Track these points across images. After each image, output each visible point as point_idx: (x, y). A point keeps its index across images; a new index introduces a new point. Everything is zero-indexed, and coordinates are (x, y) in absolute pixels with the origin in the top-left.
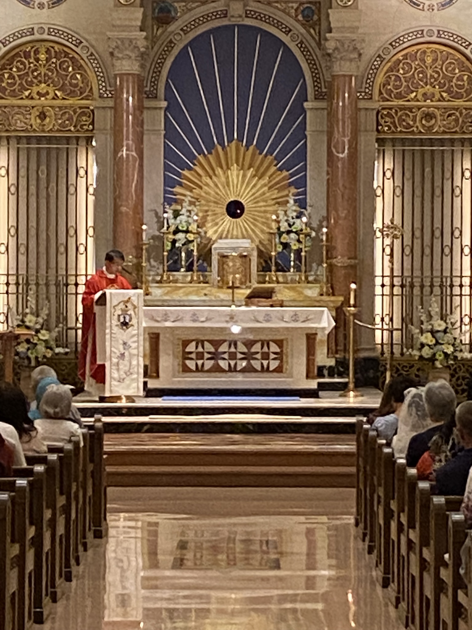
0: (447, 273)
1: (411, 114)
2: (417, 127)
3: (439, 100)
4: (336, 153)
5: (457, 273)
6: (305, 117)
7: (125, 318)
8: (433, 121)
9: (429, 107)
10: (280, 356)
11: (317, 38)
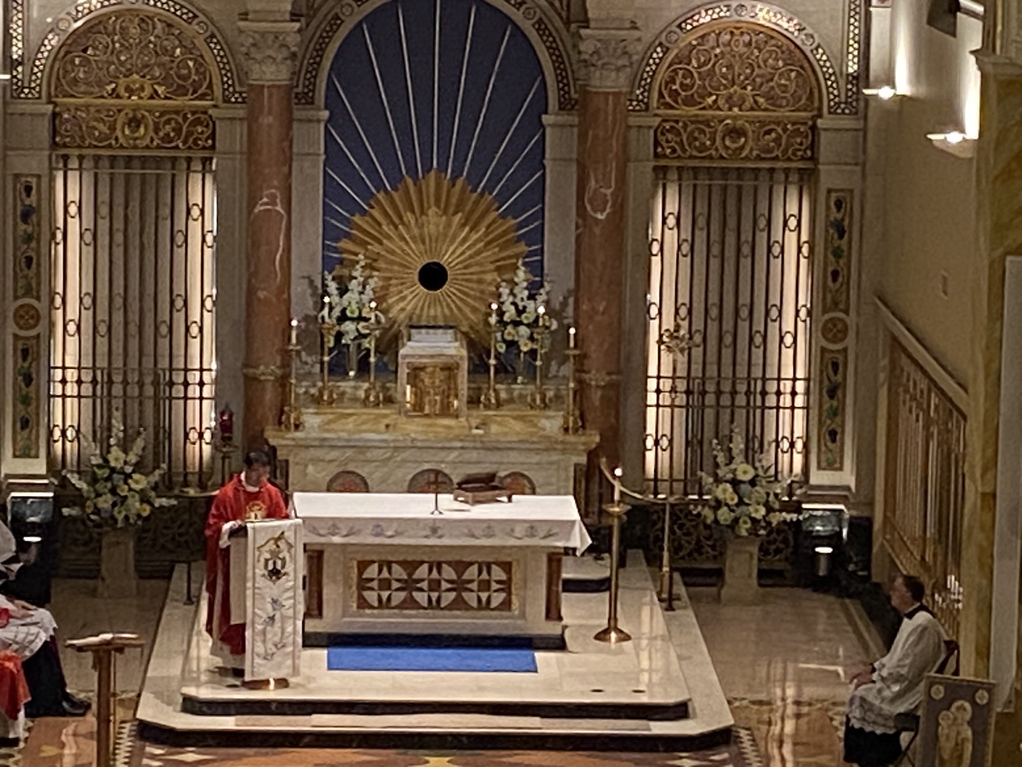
0: (757, 372)
1: (707, 130)
2: (717, 150)
3: (752, 109)
4: (592, 213)
5: (772, 373)
6: (543, 135)
7: (275, 563)
8: (743, 140)
9: (735, 118)
10: (506, 586)
11: (564, 14)
